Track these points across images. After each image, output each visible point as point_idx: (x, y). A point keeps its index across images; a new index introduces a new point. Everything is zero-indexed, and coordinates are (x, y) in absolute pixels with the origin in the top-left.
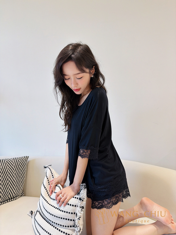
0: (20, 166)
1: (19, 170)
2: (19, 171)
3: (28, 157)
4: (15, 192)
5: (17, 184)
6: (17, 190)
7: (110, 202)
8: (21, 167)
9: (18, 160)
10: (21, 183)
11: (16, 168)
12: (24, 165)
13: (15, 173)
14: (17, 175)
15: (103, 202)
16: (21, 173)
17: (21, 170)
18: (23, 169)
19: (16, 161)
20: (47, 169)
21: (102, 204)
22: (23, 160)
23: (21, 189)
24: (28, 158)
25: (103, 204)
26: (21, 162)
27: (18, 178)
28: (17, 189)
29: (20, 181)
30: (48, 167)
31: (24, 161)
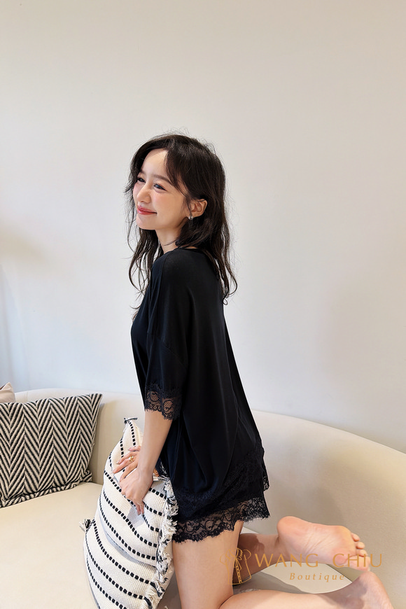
0: (80, 415)
1: (77, 424)
2: (78, 428)
3: (101, 395)
4: (67, 472)
5: (73, 455)
6: (73, 468)
7: (199, 526)
8: (82, 418)
9: (77, 403)
10: (82, 453)
11: (71, 420)
12: (89, 414)
13: (68, 432)
14: (72, 437)
15: (186, 526)
16: (81, 433)
17: (81, 424)
18: (87, 422)
19: (72, 405)
20: (128, 425)
21: (183, 530)
22: (87, 404)
23: (82, 467)
24: (99, 399)
25: (186, 531)
26: (82, 406)
27: (74, 442)
28: (72, 466)
29: (80, 450)
30: (131, 421)
31: (91, 405)
